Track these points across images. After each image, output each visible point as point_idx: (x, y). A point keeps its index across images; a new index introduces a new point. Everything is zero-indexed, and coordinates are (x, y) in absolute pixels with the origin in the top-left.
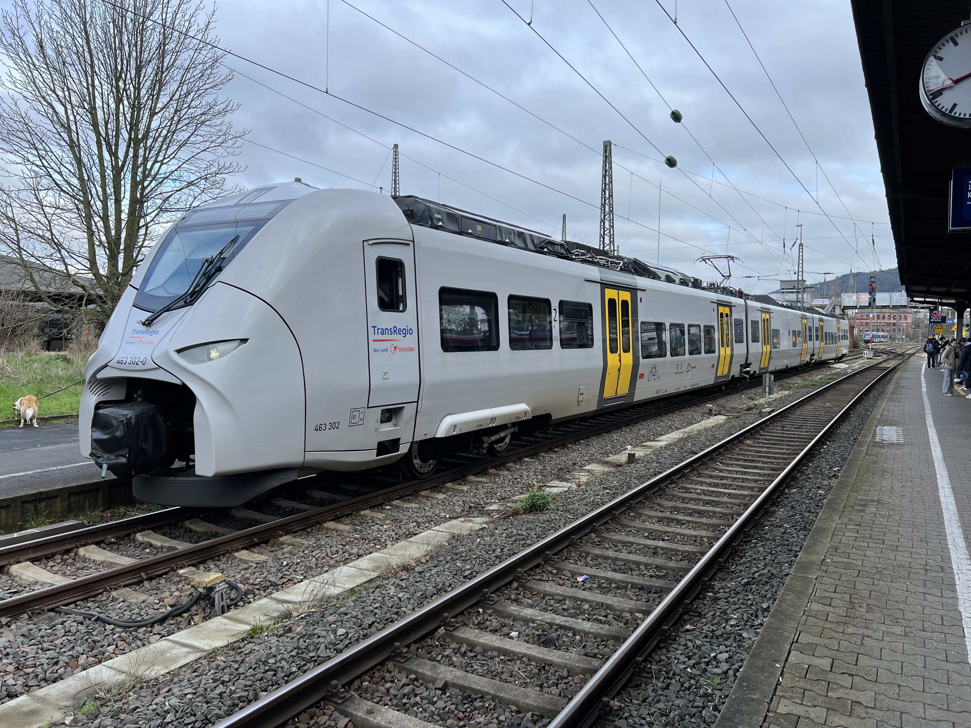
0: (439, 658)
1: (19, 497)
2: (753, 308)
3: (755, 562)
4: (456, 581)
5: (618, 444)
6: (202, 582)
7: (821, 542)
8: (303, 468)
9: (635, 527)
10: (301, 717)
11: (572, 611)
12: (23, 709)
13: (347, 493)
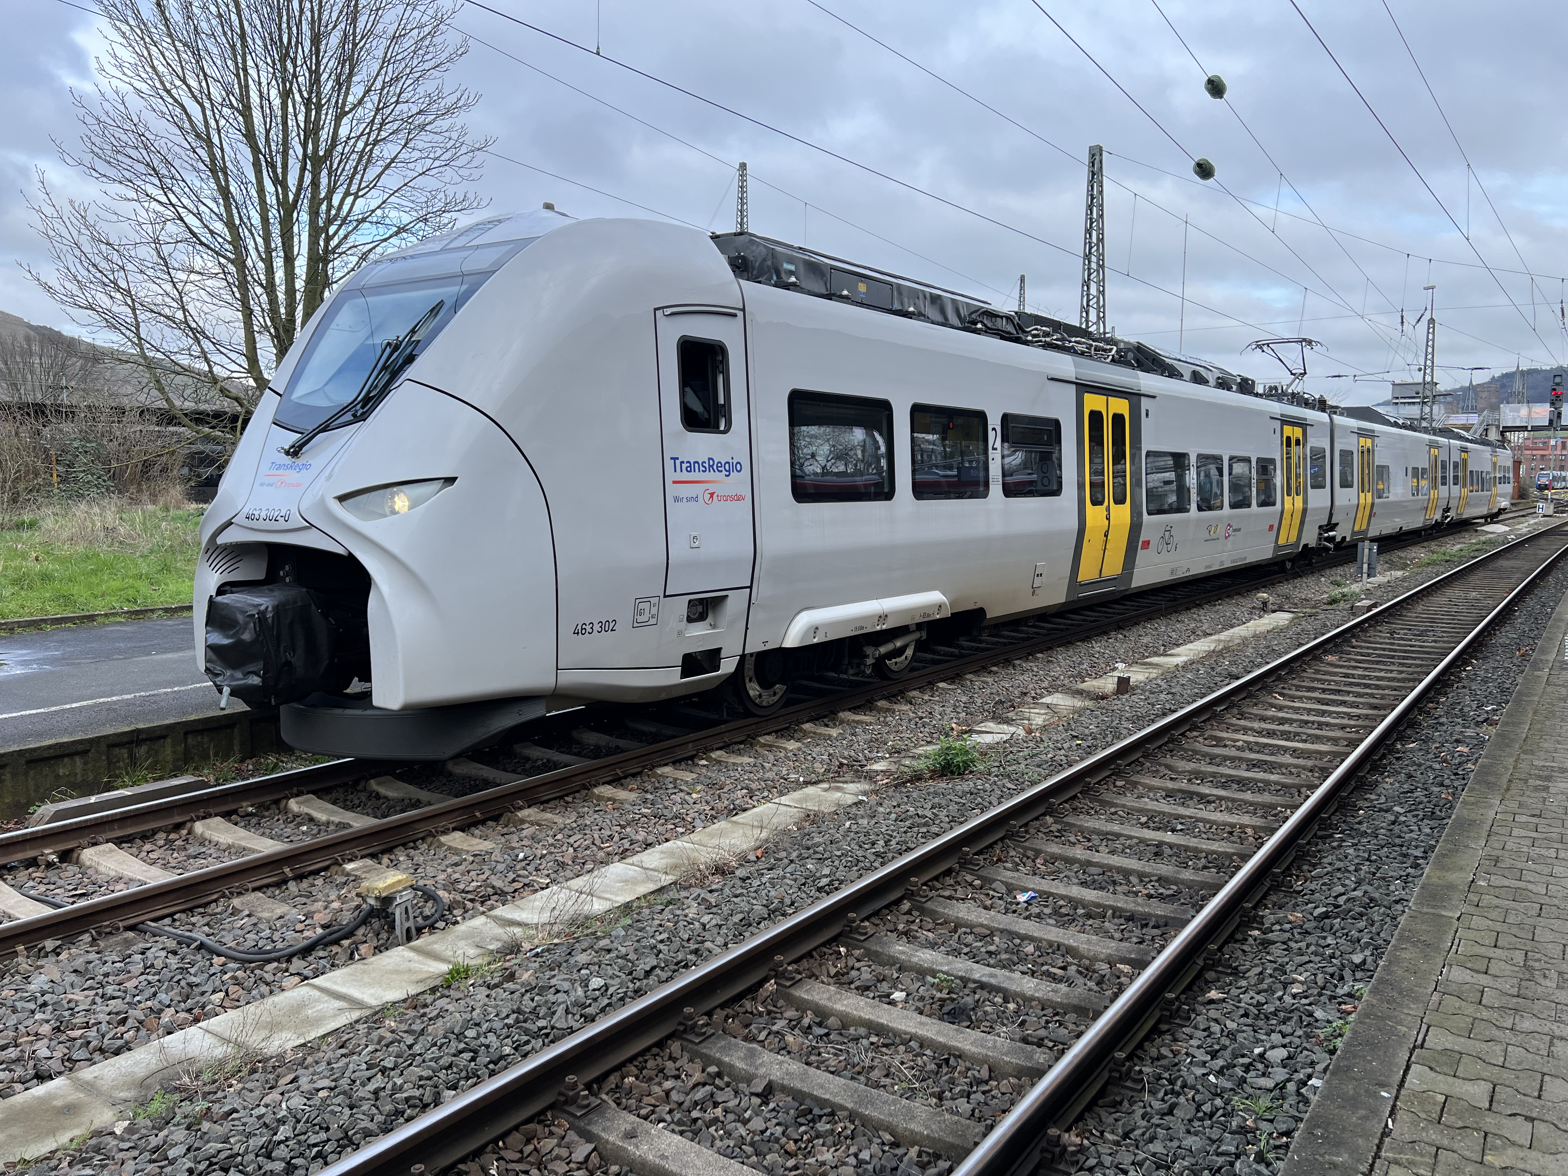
0: (762, 1037)
1: (104, 737)
2: (1344, 428)
3: (1339, 875)
4: (804, 895)
5: (1102, 660)
6: (374, 889)
7: (1467, 847)
8: (556, 696)
9: (1124, 806)
10: (510, 1140)
11: (1004, 956)
12: (54, 1107)
13: (639, 737)
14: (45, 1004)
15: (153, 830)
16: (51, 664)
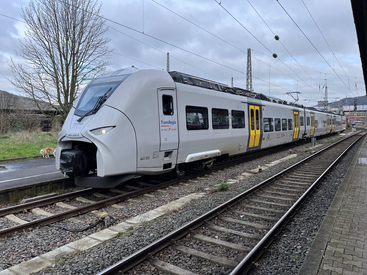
0: (188, 245)
1: (35, 184)
2: (307, 112)
3: (310, 211)
4: (194, 216)
5: (255, 165)
6: (100, 216)
7: (338, 203)
8: (136, 174)
9: (262, 197)
10: (137, 266)
11: (239, 229)
12: (37, 262)
13: (152, 183)
14: (31, 241)
15: (46, 205)
16: (19, 169)
